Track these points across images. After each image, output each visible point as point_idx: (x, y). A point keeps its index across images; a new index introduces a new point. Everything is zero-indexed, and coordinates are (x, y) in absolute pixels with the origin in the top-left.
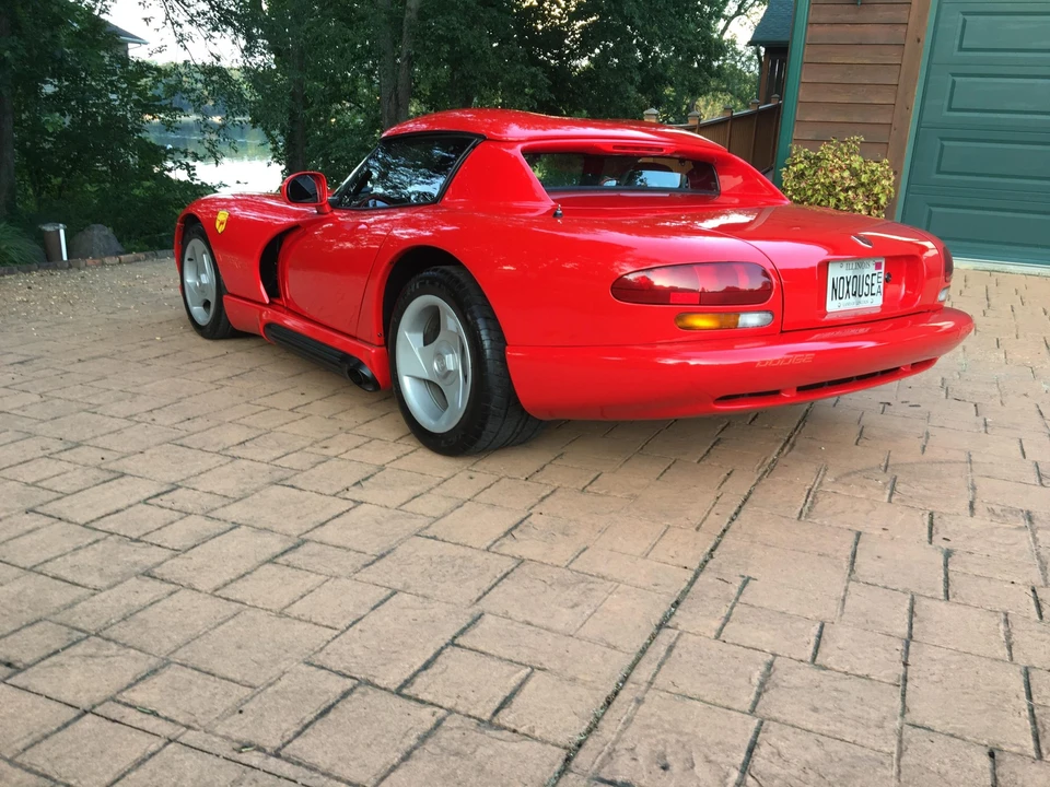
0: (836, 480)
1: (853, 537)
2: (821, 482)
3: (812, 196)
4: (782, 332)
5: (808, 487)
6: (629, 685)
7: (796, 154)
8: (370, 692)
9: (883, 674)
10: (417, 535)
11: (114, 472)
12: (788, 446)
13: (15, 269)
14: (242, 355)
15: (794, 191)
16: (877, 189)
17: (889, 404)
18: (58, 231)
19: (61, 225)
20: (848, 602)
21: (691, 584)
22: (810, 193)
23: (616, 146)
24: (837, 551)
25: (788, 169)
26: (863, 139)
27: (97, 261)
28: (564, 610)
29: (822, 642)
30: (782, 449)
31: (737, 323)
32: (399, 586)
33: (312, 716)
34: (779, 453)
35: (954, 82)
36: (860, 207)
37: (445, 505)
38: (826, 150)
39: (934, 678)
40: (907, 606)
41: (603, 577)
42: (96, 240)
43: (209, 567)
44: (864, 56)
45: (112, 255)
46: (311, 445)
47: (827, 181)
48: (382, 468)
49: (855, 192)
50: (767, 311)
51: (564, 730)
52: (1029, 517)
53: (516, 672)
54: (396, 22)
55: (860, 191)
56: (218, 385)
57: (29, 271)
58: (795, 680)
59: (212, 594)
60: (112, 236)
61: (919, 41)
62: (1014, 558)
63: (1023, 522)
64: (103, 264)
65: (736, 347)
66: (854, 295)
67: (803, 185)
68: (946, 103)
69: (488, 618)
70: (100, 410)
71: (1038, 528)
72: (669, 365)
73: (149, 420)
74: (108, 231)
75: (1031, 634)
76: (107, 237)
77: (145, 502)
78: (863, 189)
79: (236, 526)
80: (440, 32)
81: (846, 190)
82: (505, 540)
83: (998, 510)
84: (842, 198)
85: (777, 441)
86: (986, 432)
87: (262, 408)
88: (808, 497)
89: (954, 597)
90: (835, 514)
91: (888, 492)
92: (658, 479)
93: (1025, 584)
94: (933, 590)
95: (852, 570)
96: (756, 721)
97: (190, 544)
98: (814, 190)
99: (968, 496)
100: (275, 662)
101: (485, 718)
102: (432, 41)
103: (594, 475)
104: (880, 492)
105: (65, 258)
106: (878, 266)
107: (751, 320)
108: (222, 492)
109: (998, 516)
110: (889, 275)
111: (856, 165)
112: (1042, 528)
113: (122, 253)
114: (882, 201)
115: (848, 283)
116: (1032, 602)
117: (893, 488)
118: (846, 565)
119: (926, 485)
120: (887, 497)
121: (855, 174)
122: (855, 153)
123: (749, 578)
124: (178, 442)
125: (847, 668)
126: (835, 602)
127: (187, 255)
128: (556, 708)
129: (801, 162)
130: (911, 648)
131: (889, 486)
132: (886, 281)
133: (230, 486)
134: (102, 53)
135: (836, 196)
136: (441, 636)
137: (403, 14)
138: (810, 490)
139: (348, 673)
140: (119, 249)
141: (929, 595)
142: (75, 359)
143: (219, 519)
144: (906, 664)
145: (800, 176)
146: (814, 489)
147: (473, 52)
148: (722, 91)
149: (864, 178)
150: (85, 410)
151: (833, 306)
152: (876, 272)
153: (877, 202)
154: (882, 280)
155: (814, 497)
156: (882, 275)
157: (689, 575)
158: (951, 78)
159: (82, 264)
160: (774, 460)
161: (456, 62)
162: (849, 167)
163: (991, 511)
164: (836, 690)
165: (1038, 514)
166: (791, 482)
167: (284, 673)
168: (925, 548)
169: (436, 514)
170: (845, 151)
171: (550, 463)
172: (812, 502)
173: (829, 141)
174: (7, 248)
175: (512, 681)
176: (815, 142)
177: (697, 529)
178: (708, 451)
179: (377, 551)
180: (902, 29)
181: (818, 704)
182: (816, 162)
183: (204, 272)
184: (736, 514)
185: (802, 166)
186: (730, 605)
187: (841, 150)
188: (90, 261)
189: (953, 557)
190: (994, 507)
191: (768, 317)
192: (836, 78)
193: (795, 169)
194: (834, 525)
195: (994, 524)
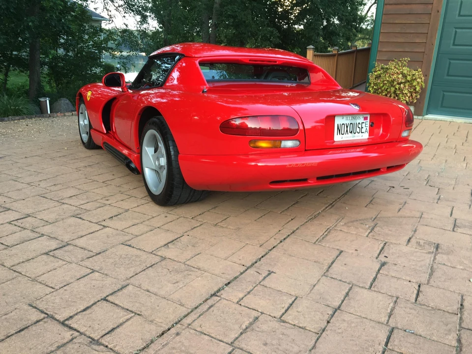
0: (345, 224)
1: (338, 252)
2: (336, 225)
3: (383, 86)
4: (305, 150)
5: (328, 227)
6: (179, 325)
7: (377, 66)
8: (49, 321)
9: (313, 327)
10: (122, 244)
11: (5, 208)
12: (330, 206)
13: (25, 117)
14: (98, 157)
15: (375, 84)
16: (415, 83)
17: (393, 187)
18: (46, 101)
19: (47, 98)
20: (316, 287)
21: (242, 274)
22: (382, 85)
23: (250, 60)
24: (325, 260)
25: (372, 73)
26: (409, 59)
27: (62, 114)
28: (170, 284)
29: (291, 307)
30: (326, 208)
31: (280, 146)
32: (97, 268)
33: (14, 332)
34: (324, 210)
35: (456, 32)
36: (406, 92)
37: (146, 229)
38: (391, 65)
39: (340, 331)
40: (347, 291)
41: (199, 269)
42: (62, 105)
43: (17, 255)
44: (412, 20)
45: (69, 111)
46: (102, 199)
47: (390, 79)
48: (127, 211)
49: (404, 85)
50: (296, 140)
51: (132, 347)
52: (437, 247)
53: (126, 316)
54: (210, 8)
55: (407, 85)
56: (78, 169)
57: (31, 118)
58: (265, 327)
59: (10, 269)
60: (70, 103)
61: (438, 12)
62: (418, 268)
63: (433, 249)
64: (65, 115)
65: (281, 157)
66: (351, 132)
67: (379, 81)
68: (452, 42)
69: (130, 287)
70: (19, 180)
71: (439, 253)
72: (252, 165)
73: (37, 185)
74: (68, 101)
75: (406, 310)
76: (67, 103)
77: (10, 223)
78: (409, 83)
79: (43, 235)
80: (229, 13)
81: (399, 84)
82: (163, 248)
83: (422, 242)
84: (397, 88)
85: (326, 204)
86: (437, 203)
87: (91, 181)
88: (325, 232)
89: (374, 287)
90: (334, 241)
91: (369, 231)
92: (255, 220)
93: (417, 283)
94: (365, 283)
95: (327, 271)
96: (232, 348)
97: (16, 243)
98: (384, 83)
99: (410, 234)
100: (15, 303)
101: (96, 339)
102: (225, 17)
103: (226, 217)
104: (364, 231)
105: (49, 112)
106: (366, 119)
107: (289, 144)
108: (47, 220)
109: (421, 246)
110: (373, 123)
111: (405, 72)
112: (441, 253)
113: (74, 111)
114: (417, 89)
115: (347, 127)
116: (416, 292)
117: (373, 229)
118: (326, 267)
119: (390, 228)
120: (367, 233)
121: (404, 76)
122: (405, 66)
123: (272, 272)
124: (43, 195)
125: (296, 322)
126: (309, 287)
127: (80, 112)
128: (134, 335)
129: (380, 71)
130: (336, 313)
131: (371, 228)
132: (371, 126)
133: (51, 217)
134: (85, 24)
135: (394, 86)
136: (101, 295)
137: (213, 5)
138: (328, 229)
139: (45, 311)
140: (73, 109)
141: (361, 286)
142: (24, 156)
143: (37, 232)
144: (328, 322)
145: (378, 77)
146: (331, 229)
147: (245, 22)
148: (367, 39)
149: (409, 78)
150: (12, 180)
151: (338, 138)
152: (365, 121)
153: (415, 89)
154: (368, 125)
155: (329, 232)
156: (368, 123)
157: (242, 269)
158: (454, 30)
159: (56, 115)
160: (320, 213)
161: (236, 26)
162: (402, 73)
163: (418, 243)
164: (283, 334)
165: (442, 246)
166: (321, 224)
167: (16, 309)
168: (372, 260)
169: (137, 234)
170: (400, 65)
171: (208, 211)
172: (327, 235)
173: (393, 61)
174: (22, 108)
175: (121, 320)
176: (386, 61)
177: (261, 246)
178: (289, 208)
179: (98, 250)
180: (430, 6)
181: (268, 341)
182: (386, 70)
183: (86, 119)
184: (285, 239)
185: (380, 72)
186: (254, 285)
187: (398, 65)
188: (59, 114)
189: (385, 266)
190: (420, 241)
191: (297, 143)
192: (398, 30)
193: (376, 74)
194: (331, 247)
195: (417, 250)
